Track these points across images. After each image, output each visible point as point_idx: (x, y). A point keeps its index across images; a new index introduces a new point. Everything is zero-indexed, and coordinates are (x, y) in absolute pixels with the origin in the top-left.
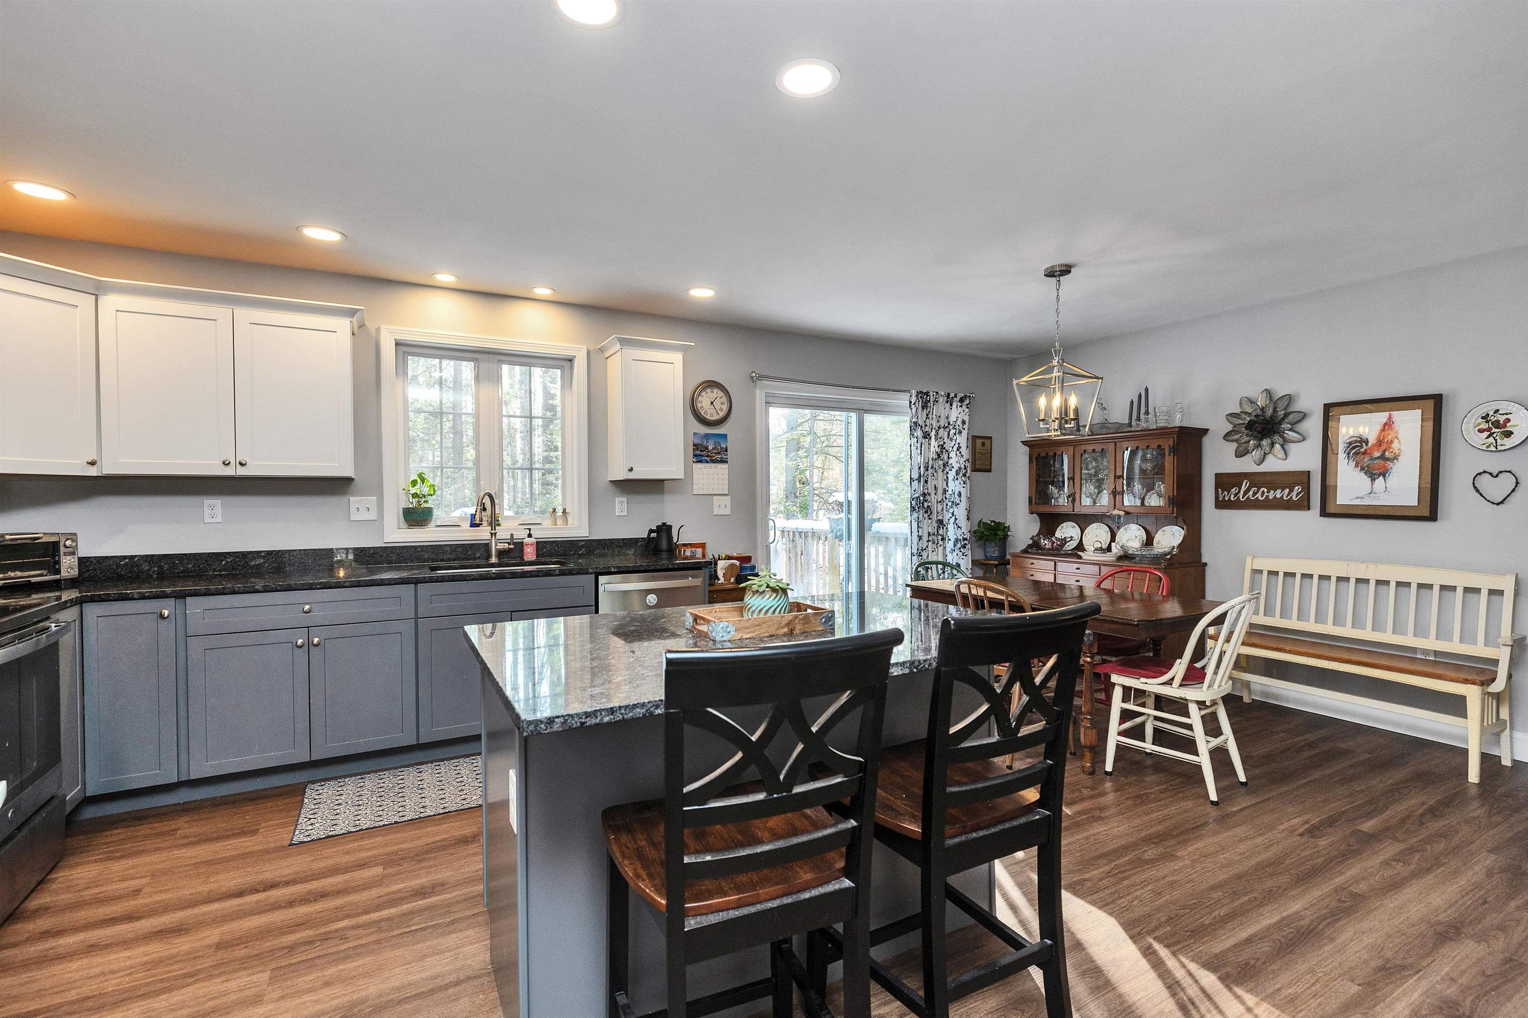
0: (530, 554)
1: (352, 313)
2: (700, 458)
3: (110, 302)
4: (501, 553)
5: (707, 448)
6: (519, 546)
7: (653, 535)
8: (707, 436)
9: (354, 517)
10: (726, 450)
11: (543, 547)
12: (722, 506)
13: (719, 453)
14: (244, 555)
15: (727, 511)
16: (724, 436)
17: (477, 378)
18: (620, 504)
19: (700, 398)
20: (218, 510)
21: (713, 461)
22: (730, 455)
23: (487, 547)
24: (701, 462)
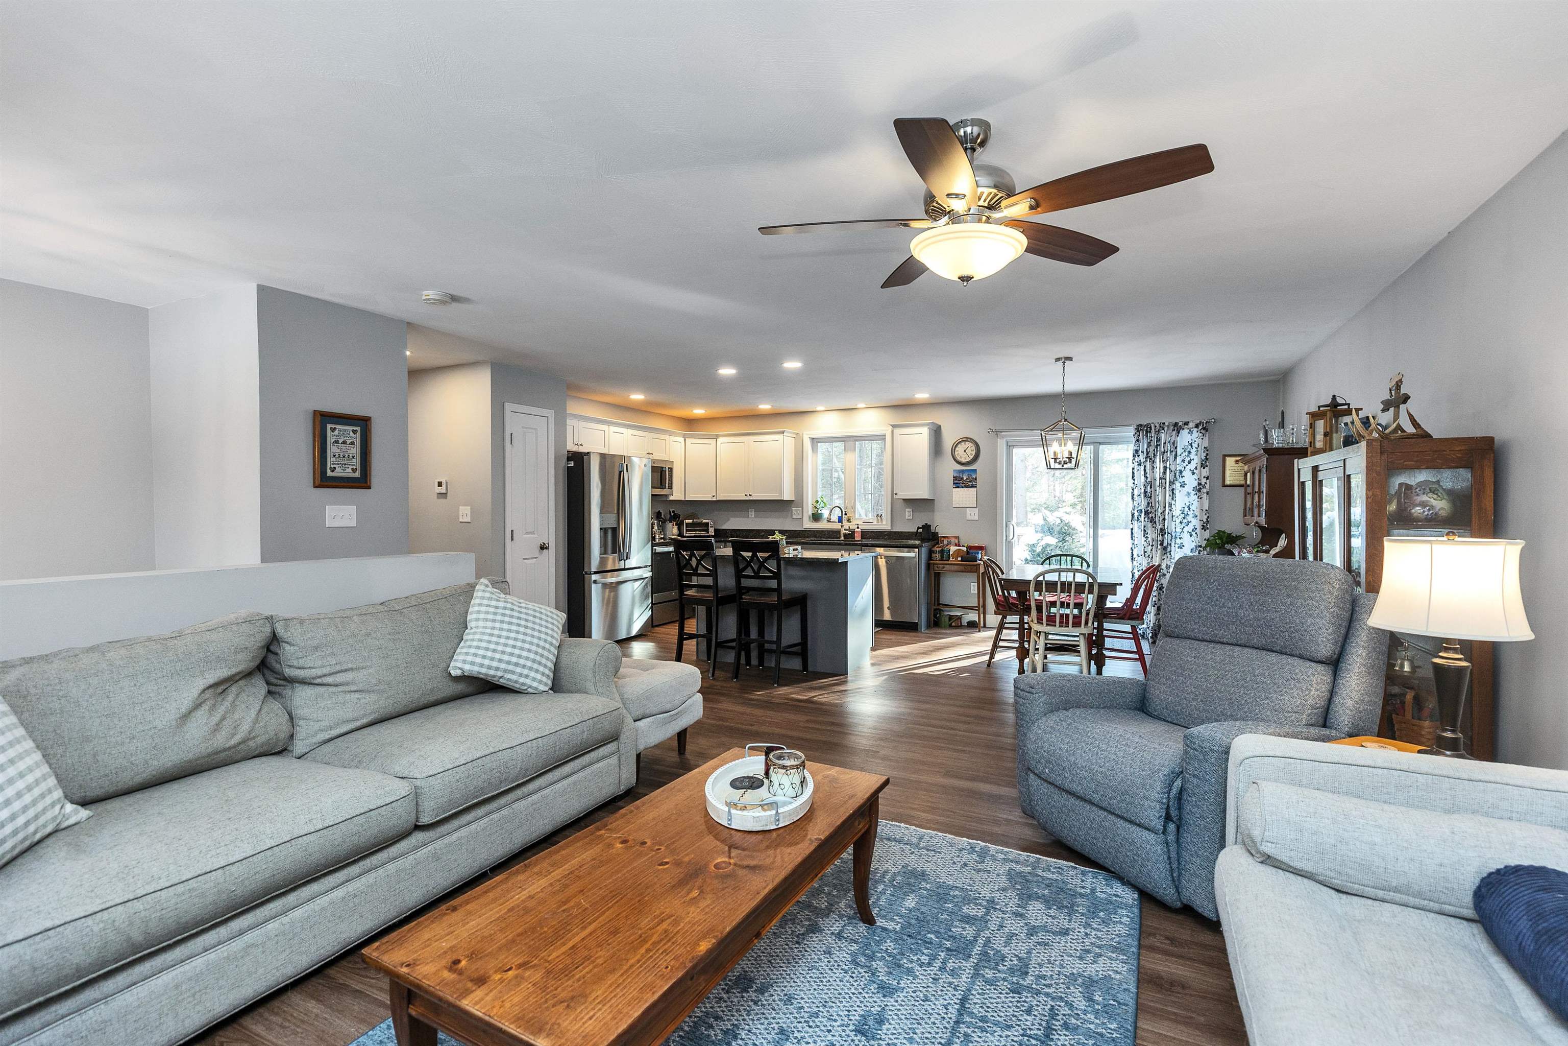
0: (858, 537)
1: (783, 432)
2: (957, 485)
3: (720, 440)
4: (846, 536)
5: (962, 479)
6: (853, 532)
7: (920, 530)
8: (962, 471)
9: (794, 517)
10: (976, 479)
11: (864, 534)
12: (972, 515)
13: (970, 482)
14: (759, 530)
15: (976, 518)
16: (975, 471)
17: (845, 450)
18: (908, 513)
19: (957, 449)
20: (753, 513)
21: (967, 487)
22: (979, 482)
23: (838, 532)
24: (958, 487)
